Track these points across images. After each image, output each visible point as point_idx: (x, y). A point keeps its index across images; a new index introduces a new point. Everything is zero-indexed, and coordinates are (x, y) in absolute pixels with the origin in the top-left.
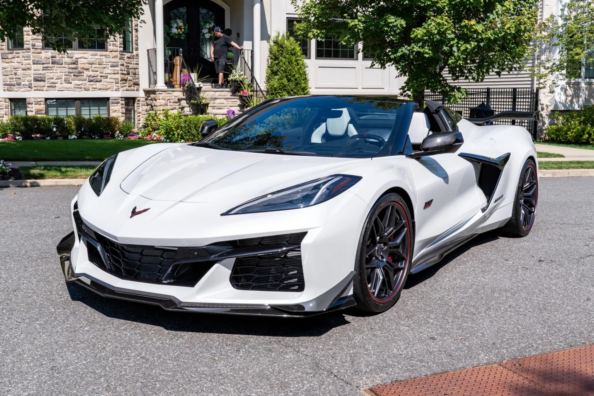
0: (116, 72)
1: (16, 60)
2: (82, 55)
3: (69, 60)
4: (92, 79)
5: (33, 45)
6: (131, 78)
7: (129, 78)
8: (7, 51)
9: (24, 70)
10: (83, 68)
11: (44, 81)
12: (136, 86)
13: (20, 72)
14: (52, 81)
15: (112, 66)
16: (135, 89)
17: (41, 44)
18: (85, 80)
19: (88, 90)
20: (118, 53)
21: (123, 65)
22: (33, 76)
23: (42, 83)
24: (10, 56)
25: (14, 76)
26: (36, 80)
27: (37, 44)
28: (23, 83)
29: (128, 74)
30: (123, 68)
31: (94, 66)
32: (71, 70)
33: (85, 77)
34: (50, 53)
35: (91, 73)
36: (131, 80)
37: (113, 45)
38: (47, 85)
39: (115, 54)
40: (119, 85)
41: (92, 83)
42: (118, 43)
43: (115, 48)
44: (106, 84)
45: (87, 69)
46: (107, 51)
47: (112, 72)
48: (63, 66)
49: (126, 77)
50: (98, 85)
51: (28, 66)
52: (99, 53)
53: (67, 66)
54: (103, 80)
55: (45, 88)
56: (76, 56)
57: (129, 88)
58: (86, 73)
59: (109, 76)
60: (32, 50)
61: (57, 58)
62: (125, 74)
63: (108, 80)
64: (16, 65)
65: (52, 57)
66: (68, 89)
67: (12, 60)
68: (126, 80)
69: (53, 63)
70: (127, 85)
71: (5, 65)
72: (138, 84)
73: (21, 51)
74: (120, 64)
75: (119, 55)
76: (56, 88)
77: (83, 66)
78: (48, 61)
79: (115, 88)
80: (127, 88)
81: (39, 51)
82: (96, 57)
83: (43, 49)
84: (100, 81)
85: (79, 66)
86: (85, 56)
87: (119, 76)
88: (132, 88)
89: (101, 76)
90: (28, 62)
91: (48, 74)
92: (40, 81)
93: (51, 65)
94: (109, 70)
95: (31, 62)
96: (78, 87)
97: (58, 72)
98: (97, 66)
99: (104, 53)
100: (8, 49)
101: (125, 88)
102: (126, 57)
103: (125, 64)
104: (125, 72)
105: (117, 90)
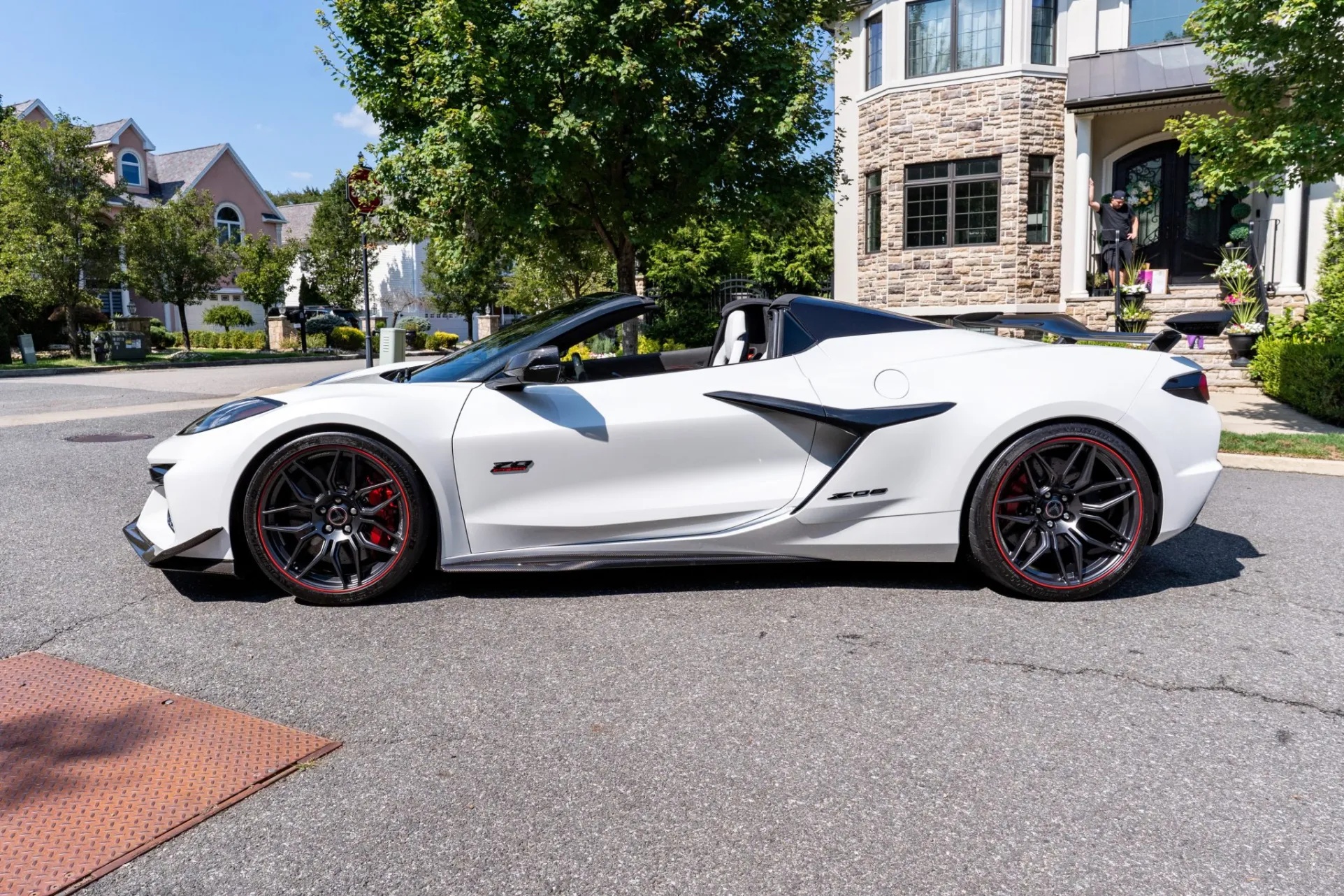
0: (1010, 275)
1: (873, 266)
2: (959, 254)
3: (938, 262)
4: (971, 286)
5: (891, 245)
6: (1040, 283)
7: (1036, 282)
8: (864, 256)
9: (879, 279)
10: (959, 272)
11: (903, 293)
12: (1052, 295)
13: (875, 282)
14: (913, 292)
15: (1004, 267)
16: (1050, 299)
17: (901, 243)
18: (961, 289)
19: (965, 303)
20: (1016, 245)
21: (1025, 264)
22: (888, 287)
23: (899, 296)
24: (866, 262)
25: (869, 288)
26: (892, 292)
27: (895, 243)
28: (877, 297)
29: (1036, 276)
30: (1024, 268)
31: (976, 268)
32: (940, 276)
33: (961, 285)
34: (912, 254)
35: (970, 279)
36: (1042, 287)
37: (1008, 234)
38: (906, 298)
39: (1010, 247)
40: (1015, 294)
41: (972, 293)
42: (1017, 231)
43: (1010, 239)
44: (993, 293)
45: (965, 274)
46: (998, 244)
47: (1004, 275)
48: (931, 270)
49: (1029, 282)
50: (981, 296)
51: (883, 274)
52: (984, 248)
53: (935, 270)
54: (989, 288)
55: (902, 303)
56: (949, 255)
57: (1037, 299)
58: (963, 279)
59: (999, 282)
60: (889, 252)
61: (922, 260)
62: (1028, 278)
63: (997, 288)
64: (871, 273)
65: (915, 259)
66: (935, 303)
67: (868, 267)
68: (1030, 287)
69: (915, 268)
70: (1032, 293)
71: (862, 274)
72: (1058, 292)
73: (877, 255)
74: (1017, 262)
75: (1017, 249)
76: (919, 303)
77: (959, 269)
78: (909, 265)
79: (1007, 299)
80: (1032, 298)
81: (897, 252)
82: (981, 254)
83: (904, 248)
84: (985, 290)
85: (954, 269)
86: (963, 254)
87: (1015, 282)
88: (1043, 298)
89: (986, 283)
90: (883, 268)
91: (909, 283)
92: (897, 293)
93: (913, 271)
94: (1001, 272)
95: (886, 268)
96: (951, 300)
97: (922, 279)
98: (982, 267)
99: (993, 248)
100: (866, 253)
101: (1026, 299)
102: (1032, 251)
103: (1029, 263)
104: (1030, 275)
105: (1011, 302)
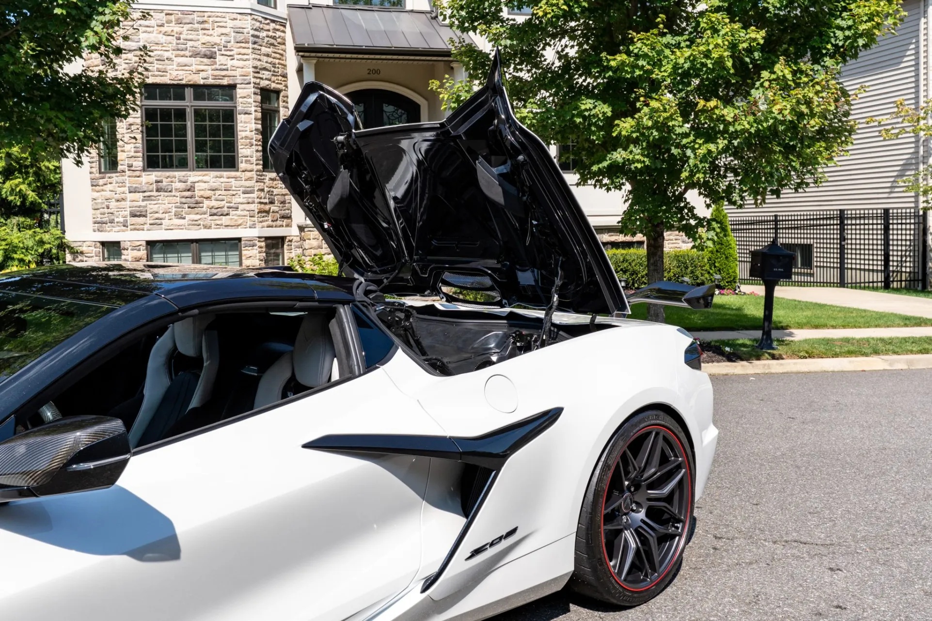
0: (250, 200)
1: (109, 187)
2: (200, 178)
3: (181, 186)
4: (215, 211)
5: (130, 166)
6: (276, 209)
7: (273, 208)
8: (98, 175)
9: (118, 201)
10: (202, 197)
11: (145, 216)
12: (285, 220)
13: (113, 204)
14: (156, 215)
15: (244, 193)
16: (284, 224)
17: (141, 164)
18: (205, 213)
19: (210, 227)
20: (254, 173)
21: (262, 190)
22: (129, 210)
23: (141, 220)
24: (101, 182)
25: (106, 210)
26: (133, 215)
27: (135, 164)
28: (116, 220)
29: (272, 203)
30: (262, 194)
31: (218, 193)
32: (184, 200)
33: (204, 209)
34: (153, 176)
35: (214, 203)
36: (277, 212)
37: (246, 161)
38: (149, 222)
39: (249, 174)
40: (255, 219)
41: (215, 217)
42: (255, 159)
43: (249, 167)
44: (236, 218)
45: (208, 198)
46: (238, 171)
47: (245, 201)
48: (173, 193)
49: (267, 207)
50: (225, 220)
51: (123, 196)
52: (225, 174)
53: (178, 194)
54: (232, 213)
55: (146, 227)
56: (191, 179)
57: (274, 224)
58: (206, 203)
59: (241, 207)
60: (128, 173)
61: (164, 183)
62: (265, 204)
63: (239, 212)
64: (108, 194)
65: (157, 182)
66: (180, 227)
67: (104, 187)
68: (268, 212)
69: (158, 190)
70: (270, 218)
71: (96, 195)
72: (289, 217)
73: (114, 175)
74: (256, 189)
75: (255, 176)
76: (163, 226)
77: (202, 193)
78: (151, 187)
79: (249, 223)
80: (270, 223)
81: (138, 173)
82: (222, 180)
83: (144, 170)
84: (228, 214)
85: (197, 193)
86: (205, 178)
87: (255, 207)
88: (279, 223)
89: (228, 208)
90: (122, 189)
91: (151, 206)
92: (140, 216)
93: (155, 193)
94: (241, 198)
95: (126, 189)
96: (195, 224)
97: (165, 203)
98: (223, 192)
99: (233, 174)
100: (100, 172)
101: (265, 224)
102: (267, 178)
103: (266, 189)
104: (267, 201)
105: (253, 226)
